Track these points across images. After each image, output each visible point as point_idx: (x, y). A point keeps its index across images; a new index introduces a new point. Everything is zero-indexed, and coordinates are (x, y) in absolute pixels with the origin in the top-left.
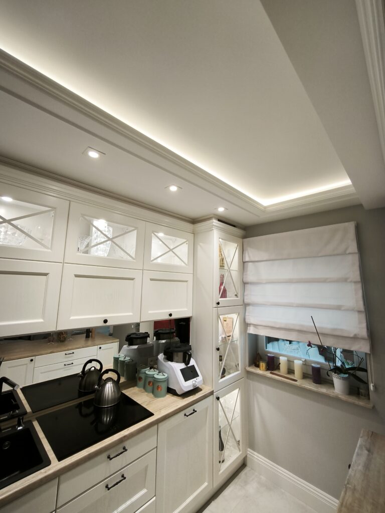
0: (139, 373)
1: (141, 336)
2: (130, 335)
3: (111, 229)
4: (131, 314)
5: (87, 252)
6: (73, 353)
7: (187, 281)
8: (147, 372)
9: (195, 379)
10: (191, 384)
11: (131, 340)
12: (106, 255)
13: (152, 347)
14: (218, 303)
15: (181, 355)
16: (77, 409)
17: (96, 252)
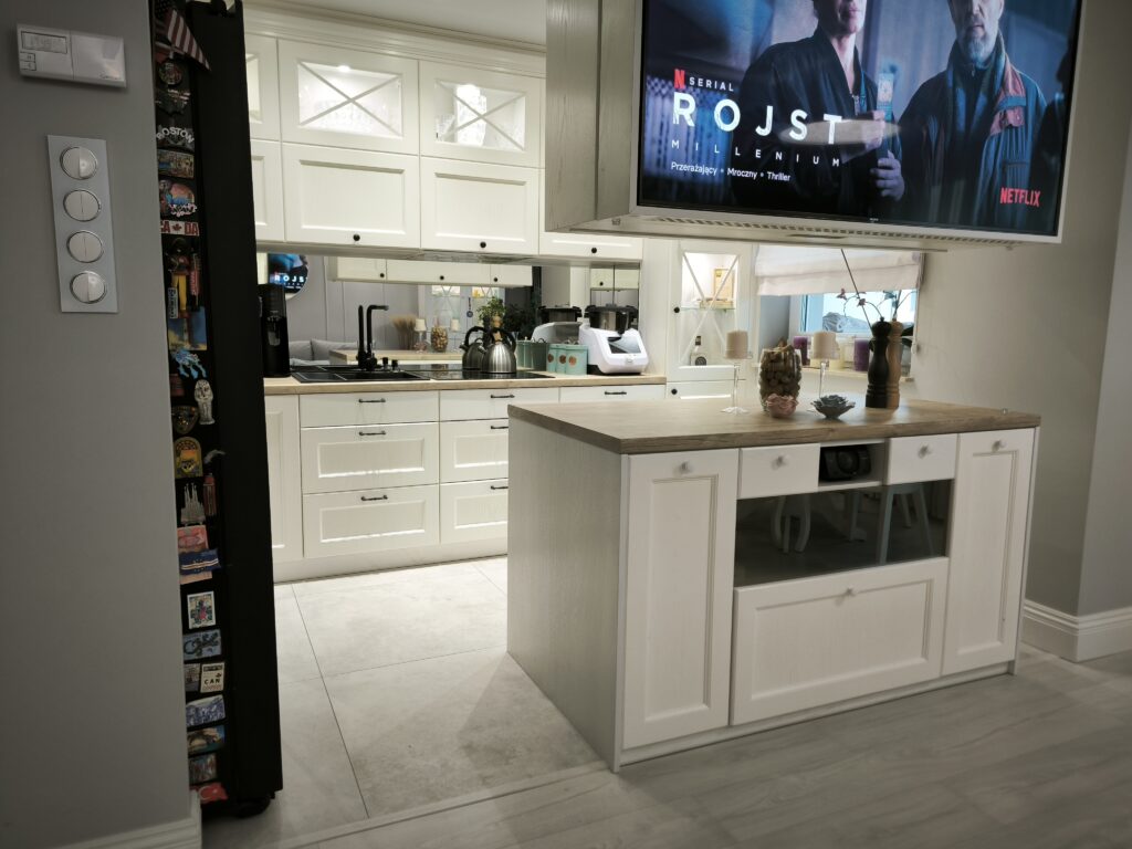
0: (549, 349)
5: (450, 139)
8: (559, 346)
9: (631, 355)
10: (624, 360)
11: (546, 314)
12: (481, 144)
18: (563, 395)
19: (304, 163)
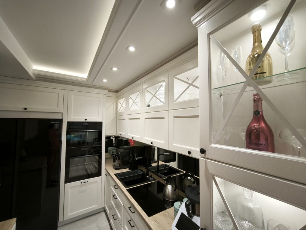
14: (202, 152)
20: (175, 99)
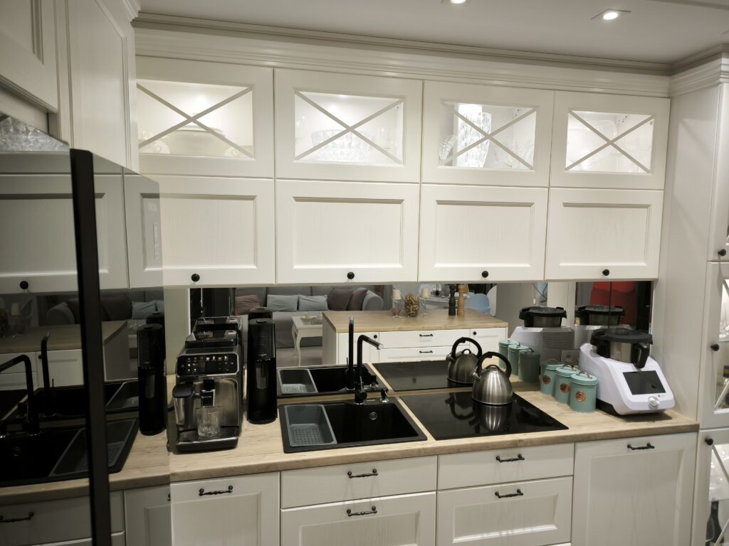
0: (544, 370)
1: (549, 312)
2: (528, 309)
3: (489, 116)
4: (527, 265)
5: (450, 164)
6: (431, 335)
7: (647, 206)
8: (558, 369)
9: (656, 395)
10: (647, 401)
11: (529, 317)
12: (481, 166)
13: (570, 335)
14: (722, 253)
15: (627, 348)
16: (449, 405)
17: (466, 161)
18: (579, 451)
19: (298, 199)
20: (568, 163)
